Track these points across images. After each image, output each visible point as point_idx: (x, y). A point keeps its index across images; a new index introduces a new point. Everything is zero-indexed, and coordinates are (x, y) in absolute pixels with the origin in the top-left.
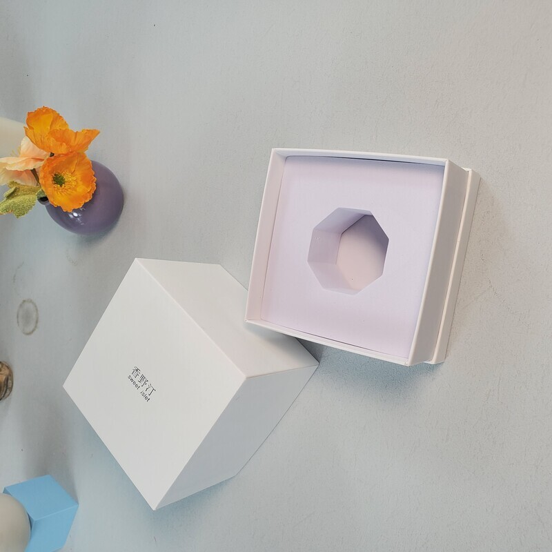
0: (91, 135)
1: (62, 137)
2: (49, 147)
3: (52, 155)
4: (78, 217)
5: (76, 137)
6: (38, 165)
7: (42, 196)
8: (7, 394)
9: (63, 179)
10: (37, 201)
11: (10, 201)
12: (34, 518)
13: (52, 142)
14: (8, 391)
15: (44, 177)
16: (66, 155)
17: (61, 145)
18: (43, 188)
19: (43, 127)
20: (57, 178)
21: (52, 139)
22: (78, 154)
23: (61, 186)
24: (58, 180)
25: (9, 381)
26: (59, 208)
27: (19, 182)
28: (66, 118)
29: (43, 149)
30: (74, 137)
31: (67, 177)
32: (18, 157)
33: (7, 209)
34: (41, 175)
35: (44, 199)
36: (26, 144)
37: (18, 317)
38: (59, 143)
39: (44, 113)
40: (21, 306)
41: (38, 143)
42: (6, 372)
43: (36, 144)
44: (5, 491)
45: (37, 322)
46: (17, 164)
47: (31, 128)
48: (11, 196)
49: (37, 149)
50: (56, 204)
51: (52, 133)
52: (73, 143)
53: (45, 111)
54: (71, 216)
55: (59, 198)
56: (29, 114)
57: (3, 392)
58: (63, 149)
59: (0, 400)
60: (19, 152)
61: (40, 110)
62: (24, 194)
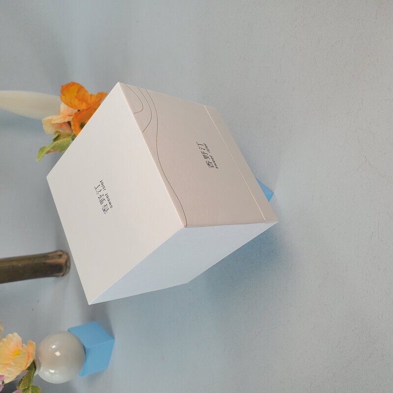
0: (101, 96)
1: (83, 99)
2: (76, 106)
3: (79, 110)
5: (91, 97)
6: (70, 119)
8: (67, 271)
11: (56, 142)
13: (76, 102)
14: (68, 269)
15: (74, 125)
16: (86, 110)
17: (82, 103)
18: (74, 133)
19: (72, 94)
21: (76, 100)
22: (95, 109)
25: (68, 263)
27: (61, 131)
29: (72, 107)
32: (58, 115)
33: (54, 148)
34: (72, 124)
36: (63, 107)
39: (72, 86)
41: (69, 104)
42: (65, 257)
43: (67, 104)
46: (58, 119)
47: (63, 95)
48: (55, 139)
49: (70, 109)
51: (77, 97)
52: (89, 101)
53: (73, 84)
56: (62, 86)
57: (64, 270)
58: (83, 106)
59: (63, 275)
60: (59, 112)
61: (69, 84)
62: (64, 138)
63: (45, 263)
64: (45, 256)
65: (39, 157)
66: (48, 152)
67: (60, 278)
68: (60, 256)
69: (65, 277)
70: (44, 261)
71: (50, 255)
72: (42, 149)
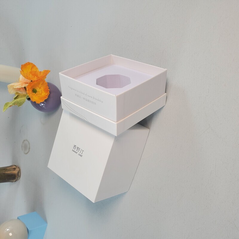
0: (46, 72)
1: (35, 74)
2: (30, 78)
3: (32, 81)
4: (43, 105)
5: (40, 74)
6: (26, 85)
7: (28, 98)
8: (18, 179)
9: (36, 90)
10: (26, 100)
11: (16, 100)
12: (29, 229)
13: (31, 76)
14: (19, 178)
15: (28, 90)
16: (37, 81)
17: (34, 77)
18: (28, 95)
19: (28, 70)
20: (34, 90)
21: (31, 75)
22: (42, 80)
23: (35, 93)
24: (34, 91)
25: (19, 173)
26: (35, 102)
27: (19, 92)
28: (37, 66)
29: (28, 79)
30: (39, 74)
31: (38, 89)
32: (18, 82)
33: (14, 104)
35: (29, 99)
36: (21, 77)
37: (22, 147)
38: (34, 76)
39: (28, 65)
40: (23, 142)
41: (26, 77)
42: (17, 169)
43: (25, 77)
44: (18, 218)
45: (29, 149)
46: (18, 85)
47: (23, 71)
48: (15, 98)
49: (26, 79)
50: (33, 100)
51: (31, 72)
52: (39, 76)
53: (29, 64)
54: (41, 105)
55: (35, 98)
56: (22, 65)
57: (17, 178)
58: (35, 79)
59: (16, 181)
60: (19, 80)
61: (26, 64)
62: (21, 97)
63: (4, 174)
64: (5, 169)
65: (4, 109)
66: (11, 106)
67: (14, 182)
68: (15, 169)
69: (17, 182)
70: (4, 172)
71: (8, 168)
72: (6, 104)
